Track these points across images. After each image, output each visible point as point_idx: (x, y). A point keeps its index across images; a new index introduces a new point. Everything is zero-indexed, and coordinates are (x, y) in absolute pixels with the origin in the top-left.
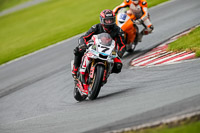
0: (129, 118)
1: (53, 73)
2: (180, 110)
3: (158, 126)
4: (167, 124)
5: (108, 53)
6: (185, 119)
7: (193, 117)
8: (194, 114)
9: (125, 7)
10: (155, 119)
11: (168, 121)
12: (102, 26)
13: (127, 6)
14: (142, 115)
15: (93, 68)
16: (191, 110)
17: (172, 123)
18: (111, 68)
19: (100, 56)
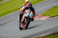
0: (30, 35)
1: (8, 22)
2: (45, 33)
3: (39, 37)
4: (41, 37)
5: (30, 15)
6: (47, 35)
7: (49, 35)
8: (49, 34)
9: (24, 5)
10: (38, 35)
11: (42, 36)
12: (28, 7)
13: (25, 5)
14: (34, 34)
15: (26, 20)
16: (48, 33)
17: (43, 36)
18: (31, 19)
19: (28, 16)
